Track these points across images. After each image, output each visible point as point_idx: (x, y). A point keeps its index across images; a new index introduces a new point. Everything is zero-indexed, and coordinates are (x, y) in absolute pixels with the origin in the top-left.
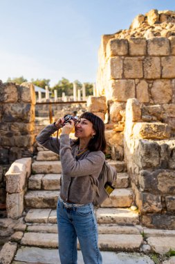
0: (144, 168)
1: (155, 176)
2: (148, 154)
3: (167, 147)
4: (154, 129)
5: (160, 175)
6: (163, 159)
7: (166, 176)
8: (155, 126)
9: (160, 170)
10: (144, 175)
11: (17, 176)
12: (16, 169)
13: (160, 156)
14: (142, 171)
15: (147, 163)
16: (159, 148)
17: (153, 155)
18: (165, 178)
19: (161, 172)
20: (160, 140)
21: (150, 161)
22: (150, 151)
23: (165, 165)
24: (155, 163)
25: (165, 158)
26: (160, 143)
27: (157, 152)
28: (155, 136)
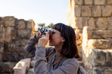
0: (96, 66)
1: (103, 71)
2: (99, 58)
3: (110, 53)
4: (101, 43)
5: (106, 70)
6: (107, 60)
7: (110, 71)
8: (101, 41)
9: (106, 67)
10: (96, 70)
12: (20, 65)
13: (106, 59)
14: (95, 68)
15: (98, 63)
16: (105, 54)
17: (102, 58)
18: (109, 72)
20: (104, 49)
21: (100, 62)
22: (100, 56)
23: (108, 65)
24: (103, 63)
25: (109, 60)
26: (105, 51)
27: (104, 57)
28: (102, 47)
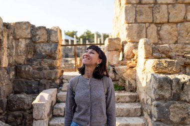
0: (157, 100)
1: (168, 107)
2: (161, 87)
3: (178, 81)
4: (165, 65)
5: (172, 106)
6: (174, 91)
7: (177, 107)
8: (166, 62)
9: (172, 101)
10: (157, 106)
11: (43, 104)
12: (42, 98)
13: (172, 89)
14: (155, 103)
15: (160, 95)
16: (170, 81)
17: (166, 88)
18: (176, 109)
19: (173, 103)
20: (170, 74)
21: (162, 93)
22: (163, 84)
23: (176, 98)
24: (167, 95)
25: (176, 91)
26: (171, 77)
27: (169, 85)
28: (166, 70)
